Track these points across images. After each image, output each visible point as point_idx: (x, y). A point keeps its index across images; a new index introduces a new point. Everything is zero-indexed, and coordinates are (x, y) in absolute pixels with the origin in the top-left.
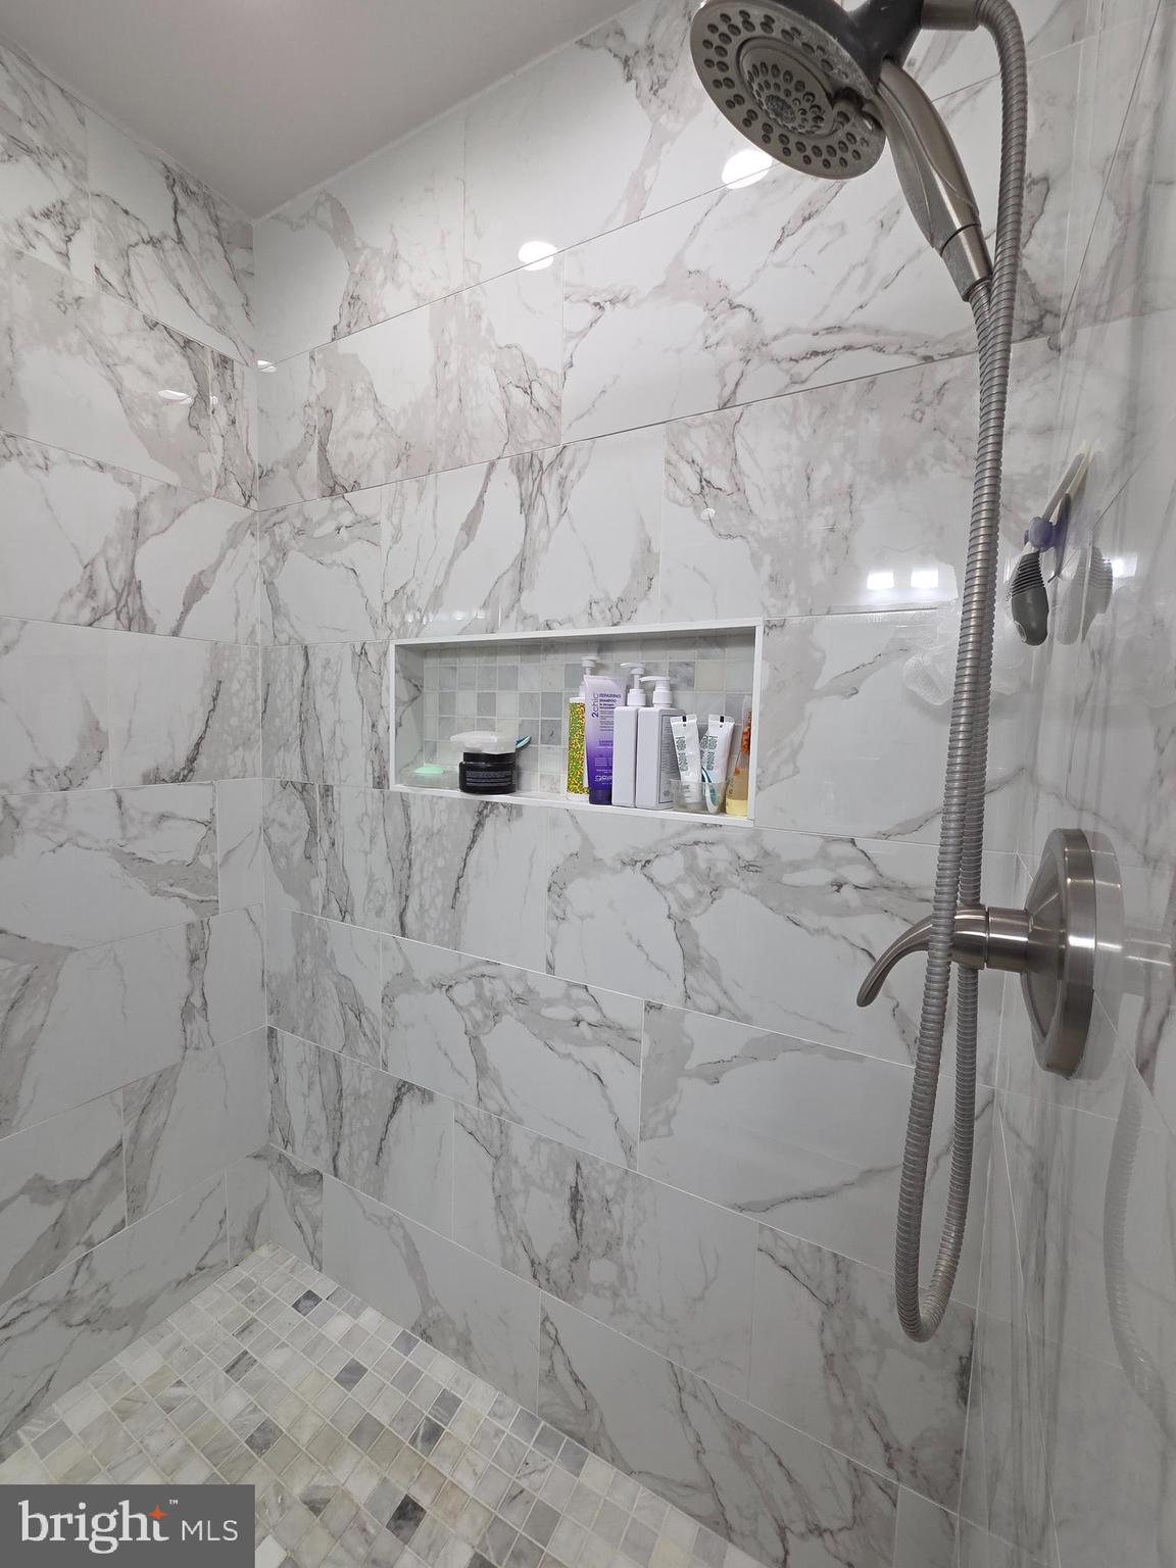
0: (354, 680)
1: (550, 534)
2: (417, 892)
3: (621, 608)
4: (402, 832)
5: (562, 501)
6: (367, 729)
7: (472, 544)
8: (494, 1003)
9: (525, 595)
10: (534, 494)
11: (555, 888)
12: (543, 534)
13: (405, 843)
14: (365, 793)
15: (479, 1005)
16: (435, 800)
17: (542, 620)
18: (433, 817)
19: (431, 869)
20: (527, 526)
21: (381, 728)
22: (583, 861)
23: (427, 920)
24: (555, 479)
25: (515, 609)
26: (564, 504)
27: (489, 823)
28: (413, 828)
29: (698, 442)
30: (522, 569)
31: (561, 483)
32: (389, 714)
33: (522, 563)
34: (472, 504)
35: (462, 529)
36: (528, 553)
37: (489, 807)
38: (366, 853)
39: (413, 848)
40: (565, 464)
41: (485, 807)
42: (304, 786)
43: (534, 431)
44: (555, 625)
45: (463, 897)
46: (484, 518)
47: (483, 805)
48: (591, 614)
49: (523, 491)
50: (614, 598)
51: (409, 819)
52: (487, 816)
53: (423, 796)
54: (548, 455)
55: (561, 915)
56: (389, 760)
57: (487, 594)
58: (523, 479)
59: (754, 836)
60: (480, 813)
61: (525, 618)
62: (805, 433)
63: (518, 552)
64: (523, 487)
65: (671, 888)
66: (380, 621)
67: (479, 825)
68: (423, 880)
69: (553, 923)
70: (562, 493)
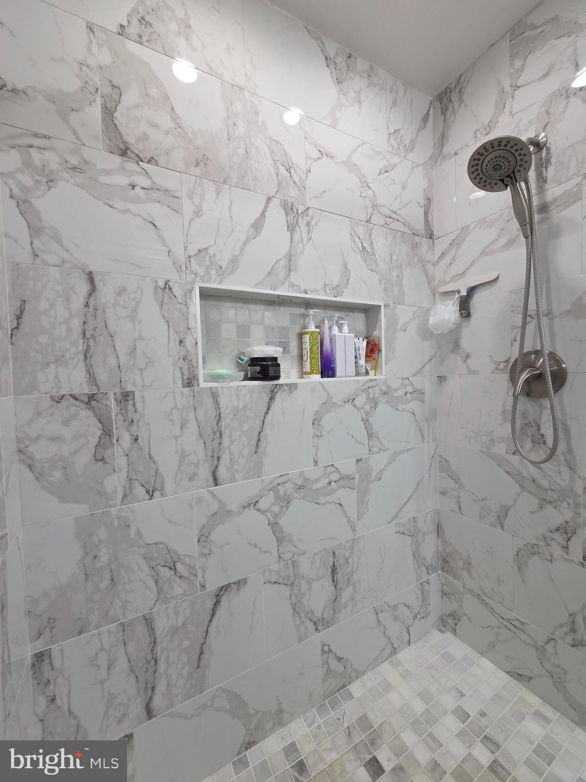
0: (157, 309)
1: (304, 247)
2: (227, 452)
3: (337, 290)
4: (212, 414)
5: (309, 233)
6: (174, 345)
7: (258, 237)
8: (286, 497)
9: (292, 274)
10: (294, 225)
11: (316, 422)
12: (300, 246)
13: (216, 421)
14: (174, 393)
15: (276, 503)
16: (240, 388)
17: (302, 288)
18: (238, 399)
19: (238, 433)
20: (292, 239)
21: (189, 343)
22: (328, 405)
23: (236, 467)
24: (305, 222)
25: (288, 280)
26: (310, 235)
27: (278, 397)
28: (222, 410)
29: (361, 230)
30: (290, 260)
31: (308, 224)
32: (196, 333)
33: (290, 257)
34: (257, 214)
35: (251, 226)
36: (293, 253)
37: (278, 387)
38: (176, 438)
39: (223, 423)
40: (310, 216)
41: (275, 388)
42: (91, 397)
43: (293, 193)
44: (309, 292)
45: (263, 444)
46: (266, 225)
47: (274, 387)
48: (325, 290)
49: (288, 219)
50: (335, 284)
51: (218, 404)
52: (277, 392)
53: (230, 388)
54: (301, 209)
55: (320, 434)
56: (197, 366)
57: (271, 269)
58: (288, 214)
59: (385, 382)
60: (272, 391)
61: (293, 286)
62: (390, 242)
63: (287, 251)
64: (288, 217)
65: (362, 408)
66: (184, 267)
67: (272, 398)
68: (232, 442)
69: (316, 440)
70: (309, 229)
